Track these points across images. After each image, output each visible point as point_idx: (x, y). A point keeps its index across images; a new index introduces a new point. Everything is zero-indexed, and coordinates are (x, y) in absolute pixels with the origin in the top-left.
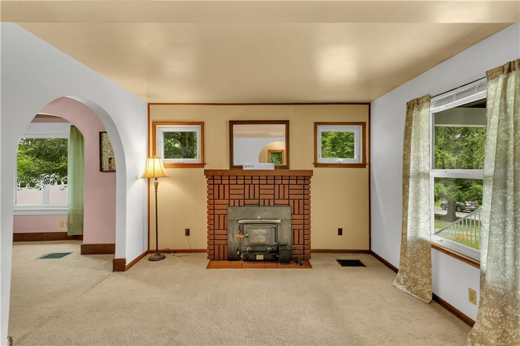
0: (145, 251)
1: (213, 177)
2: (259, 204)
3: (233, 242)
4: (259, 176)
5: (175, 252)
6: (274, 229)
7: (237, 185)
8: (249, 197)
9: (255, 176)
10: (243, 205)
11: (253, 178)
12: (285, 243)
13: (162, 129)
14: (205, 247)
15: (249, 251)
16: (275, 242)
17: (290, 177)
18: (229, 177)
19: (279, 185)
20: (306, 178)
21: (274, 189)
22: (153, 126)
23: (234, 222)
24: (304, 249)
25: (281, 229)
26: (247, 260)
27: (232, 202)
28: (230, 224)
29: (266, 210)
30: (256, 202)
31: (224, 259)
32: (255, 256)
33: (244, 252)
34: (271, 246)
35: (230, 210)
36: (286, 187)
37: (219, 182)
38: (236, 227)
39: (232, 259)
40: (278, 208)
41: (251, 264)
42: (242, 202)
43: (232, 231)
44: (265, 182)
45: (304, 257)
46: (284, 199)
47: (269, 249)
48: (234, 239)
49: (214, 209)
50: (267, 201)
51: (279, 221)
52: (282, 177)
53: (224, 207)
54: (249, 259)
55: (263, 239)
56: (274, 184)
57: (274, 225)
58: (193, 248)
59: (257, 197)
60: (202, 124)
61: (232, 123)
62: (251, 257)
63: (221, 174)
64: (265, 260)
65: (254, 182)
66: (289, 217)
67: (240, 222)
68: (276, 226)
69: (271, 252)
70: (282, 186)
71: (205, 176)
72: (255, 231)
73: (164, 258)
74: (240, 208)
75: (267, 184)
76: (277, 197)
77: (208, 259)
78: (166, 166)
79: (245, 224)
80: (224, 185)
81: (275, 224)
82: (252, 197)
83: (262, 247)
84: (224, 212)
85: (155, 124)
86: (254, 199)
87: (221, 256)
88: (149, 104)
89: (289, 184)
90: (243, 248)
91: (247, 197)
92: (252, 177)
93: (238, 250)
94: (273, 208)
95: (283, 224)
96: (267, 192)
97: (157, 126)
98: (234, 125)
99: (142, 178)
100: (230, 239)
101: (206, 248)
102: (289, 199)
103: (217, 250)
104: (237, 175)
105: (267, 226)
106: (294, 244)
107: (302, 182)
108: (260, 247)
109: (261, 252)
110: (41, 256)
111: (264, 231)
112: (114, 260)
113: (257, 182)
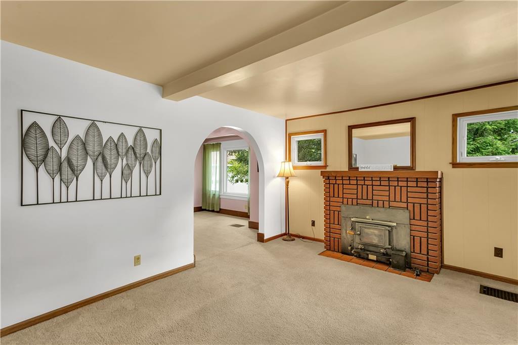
0: (283, 233)
1: (329, 177)
2: (372, 205)
3: (346, 237)
4: (372, 177)
5: (304, 238)
6: (387, 232)
7: (350, 185)
8: (362, 197)
9: (367, 177)
10: (356, 204)
11: (366, 179)
12: (403, 249)
13: (295, 139)
14: (322, 237)
15: (361, 249)
16: (389, 245)
17: (407, 178)
18: (342, 177)
19: (395, 186)
20: (429, 180)
21: (389, 191)
22: (289, 136)
23: (347, 219)
24: (428, 260)
25: (397, 233)
26: (359, 256)
27: (345, 200)
28: (343, 221)
29: (379, 211)
30: (369, 202)
31: (338, 252)
32: (368, 255)
33: (356, 249)
34: (385, 249)
35: (343, 208)
36: (404, 189)
37: (334, 182)
38: (349, 224)
39: (345, 252)
40: (394, 211)
41: (361, 261)
42: (355, 201)
43: (345, 228)
44: (378, 183)
45: (428, 269)
46: (401, 202)
47: (382, 251)
48: (347, 235)
49: (330, 205)
50: (381, 203)
51: (395, 224)
52: (398, 178)
53: (339, 204)
54: (362, 256)
55: (375, 241)
56: (389, 186)
57: (387, 228)
58: (316, 237)
59: (370, 197)
60: (325, 132)
61: (351, 128)
62: (363, 254)
63: (335, 175)
64: (377, 261)
65: (367, 183)
66: (407, 221)
67: (352, 219)
68: (390, 229)
69: (384, 254)
70: (398, 189)
71: (322, 177)
72: (366, 230)
73: (294, 240)
74: (352, 206)
75: (380, 185)
76: (392, 198)
77: (325, 248)
78: (295, 168)
79: (357, 222)
80: (338, 184)
81: (389, 226)
82: (365, 197)
83: (376, 248)
84: (338, 209)
85: (290, 135)
86: (367, 199)
87: (336, 248)
88: (286, 120)
89: (407, 187)
90: (355, 245)
91: (360, 197)
92: (364, 178)
93: (350, 246)
94: (388, 210)
95: (398, 228)
96: (381, 194)
97: (292, 137)
98: (353, 130)
99: (278, 176)
100: (344, 234)
101: (323, 239)
102: (407, 202)
103: (332, 243)
104: (349, 175)
105: (380, 227)
106: (414, 252)
107: (425, 184)
108: (373, 247)
109: (374, 253)
110: (231, 224)
111: (376, 232)
112: (258, 234)
113: (370, 183)
